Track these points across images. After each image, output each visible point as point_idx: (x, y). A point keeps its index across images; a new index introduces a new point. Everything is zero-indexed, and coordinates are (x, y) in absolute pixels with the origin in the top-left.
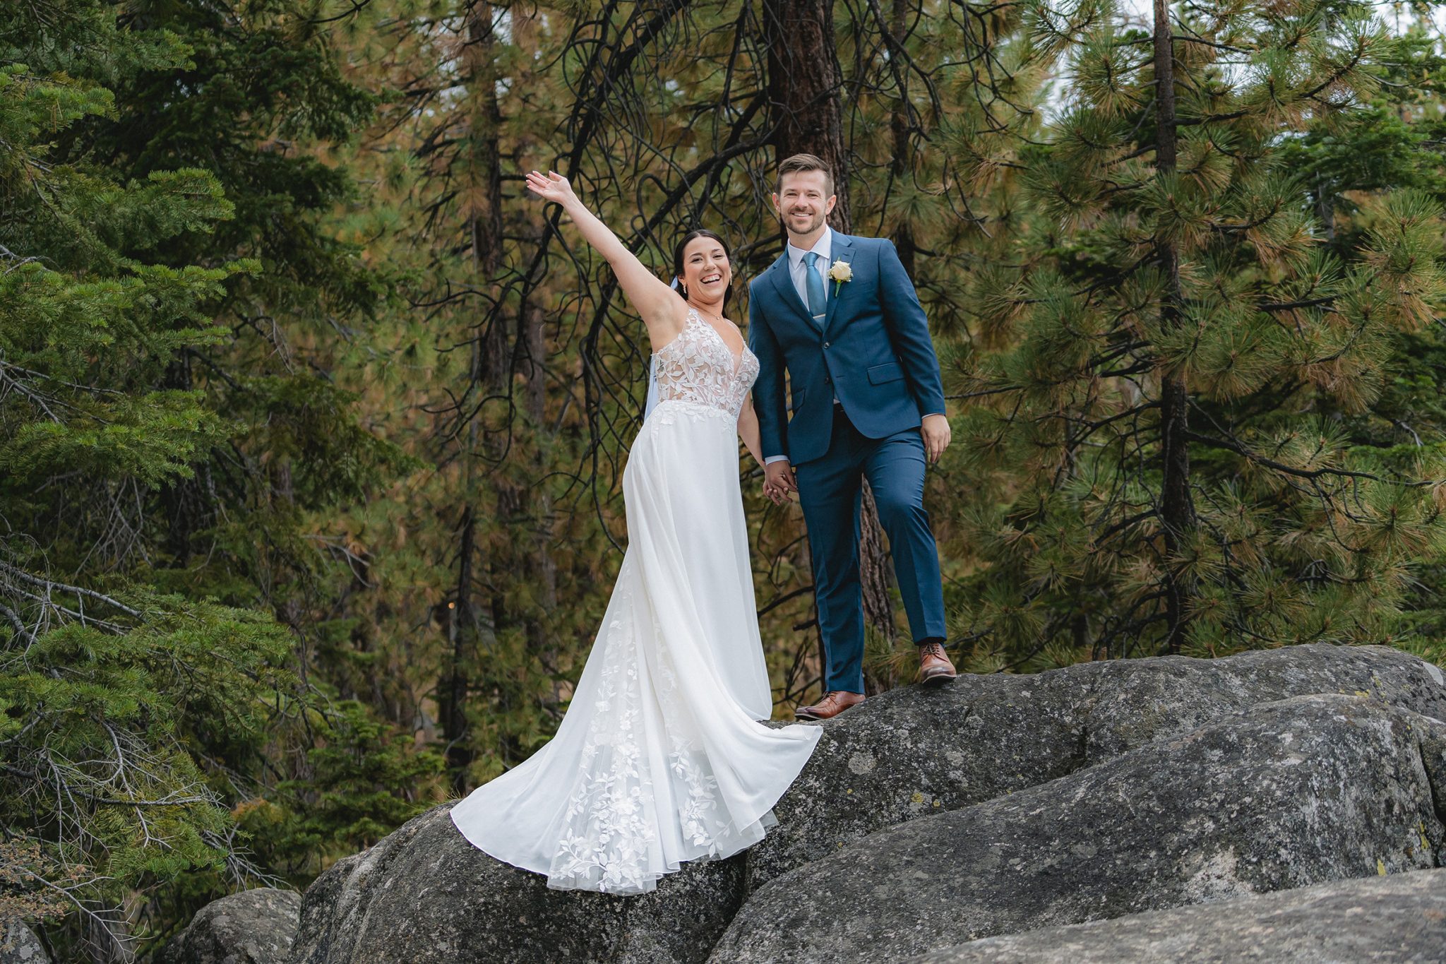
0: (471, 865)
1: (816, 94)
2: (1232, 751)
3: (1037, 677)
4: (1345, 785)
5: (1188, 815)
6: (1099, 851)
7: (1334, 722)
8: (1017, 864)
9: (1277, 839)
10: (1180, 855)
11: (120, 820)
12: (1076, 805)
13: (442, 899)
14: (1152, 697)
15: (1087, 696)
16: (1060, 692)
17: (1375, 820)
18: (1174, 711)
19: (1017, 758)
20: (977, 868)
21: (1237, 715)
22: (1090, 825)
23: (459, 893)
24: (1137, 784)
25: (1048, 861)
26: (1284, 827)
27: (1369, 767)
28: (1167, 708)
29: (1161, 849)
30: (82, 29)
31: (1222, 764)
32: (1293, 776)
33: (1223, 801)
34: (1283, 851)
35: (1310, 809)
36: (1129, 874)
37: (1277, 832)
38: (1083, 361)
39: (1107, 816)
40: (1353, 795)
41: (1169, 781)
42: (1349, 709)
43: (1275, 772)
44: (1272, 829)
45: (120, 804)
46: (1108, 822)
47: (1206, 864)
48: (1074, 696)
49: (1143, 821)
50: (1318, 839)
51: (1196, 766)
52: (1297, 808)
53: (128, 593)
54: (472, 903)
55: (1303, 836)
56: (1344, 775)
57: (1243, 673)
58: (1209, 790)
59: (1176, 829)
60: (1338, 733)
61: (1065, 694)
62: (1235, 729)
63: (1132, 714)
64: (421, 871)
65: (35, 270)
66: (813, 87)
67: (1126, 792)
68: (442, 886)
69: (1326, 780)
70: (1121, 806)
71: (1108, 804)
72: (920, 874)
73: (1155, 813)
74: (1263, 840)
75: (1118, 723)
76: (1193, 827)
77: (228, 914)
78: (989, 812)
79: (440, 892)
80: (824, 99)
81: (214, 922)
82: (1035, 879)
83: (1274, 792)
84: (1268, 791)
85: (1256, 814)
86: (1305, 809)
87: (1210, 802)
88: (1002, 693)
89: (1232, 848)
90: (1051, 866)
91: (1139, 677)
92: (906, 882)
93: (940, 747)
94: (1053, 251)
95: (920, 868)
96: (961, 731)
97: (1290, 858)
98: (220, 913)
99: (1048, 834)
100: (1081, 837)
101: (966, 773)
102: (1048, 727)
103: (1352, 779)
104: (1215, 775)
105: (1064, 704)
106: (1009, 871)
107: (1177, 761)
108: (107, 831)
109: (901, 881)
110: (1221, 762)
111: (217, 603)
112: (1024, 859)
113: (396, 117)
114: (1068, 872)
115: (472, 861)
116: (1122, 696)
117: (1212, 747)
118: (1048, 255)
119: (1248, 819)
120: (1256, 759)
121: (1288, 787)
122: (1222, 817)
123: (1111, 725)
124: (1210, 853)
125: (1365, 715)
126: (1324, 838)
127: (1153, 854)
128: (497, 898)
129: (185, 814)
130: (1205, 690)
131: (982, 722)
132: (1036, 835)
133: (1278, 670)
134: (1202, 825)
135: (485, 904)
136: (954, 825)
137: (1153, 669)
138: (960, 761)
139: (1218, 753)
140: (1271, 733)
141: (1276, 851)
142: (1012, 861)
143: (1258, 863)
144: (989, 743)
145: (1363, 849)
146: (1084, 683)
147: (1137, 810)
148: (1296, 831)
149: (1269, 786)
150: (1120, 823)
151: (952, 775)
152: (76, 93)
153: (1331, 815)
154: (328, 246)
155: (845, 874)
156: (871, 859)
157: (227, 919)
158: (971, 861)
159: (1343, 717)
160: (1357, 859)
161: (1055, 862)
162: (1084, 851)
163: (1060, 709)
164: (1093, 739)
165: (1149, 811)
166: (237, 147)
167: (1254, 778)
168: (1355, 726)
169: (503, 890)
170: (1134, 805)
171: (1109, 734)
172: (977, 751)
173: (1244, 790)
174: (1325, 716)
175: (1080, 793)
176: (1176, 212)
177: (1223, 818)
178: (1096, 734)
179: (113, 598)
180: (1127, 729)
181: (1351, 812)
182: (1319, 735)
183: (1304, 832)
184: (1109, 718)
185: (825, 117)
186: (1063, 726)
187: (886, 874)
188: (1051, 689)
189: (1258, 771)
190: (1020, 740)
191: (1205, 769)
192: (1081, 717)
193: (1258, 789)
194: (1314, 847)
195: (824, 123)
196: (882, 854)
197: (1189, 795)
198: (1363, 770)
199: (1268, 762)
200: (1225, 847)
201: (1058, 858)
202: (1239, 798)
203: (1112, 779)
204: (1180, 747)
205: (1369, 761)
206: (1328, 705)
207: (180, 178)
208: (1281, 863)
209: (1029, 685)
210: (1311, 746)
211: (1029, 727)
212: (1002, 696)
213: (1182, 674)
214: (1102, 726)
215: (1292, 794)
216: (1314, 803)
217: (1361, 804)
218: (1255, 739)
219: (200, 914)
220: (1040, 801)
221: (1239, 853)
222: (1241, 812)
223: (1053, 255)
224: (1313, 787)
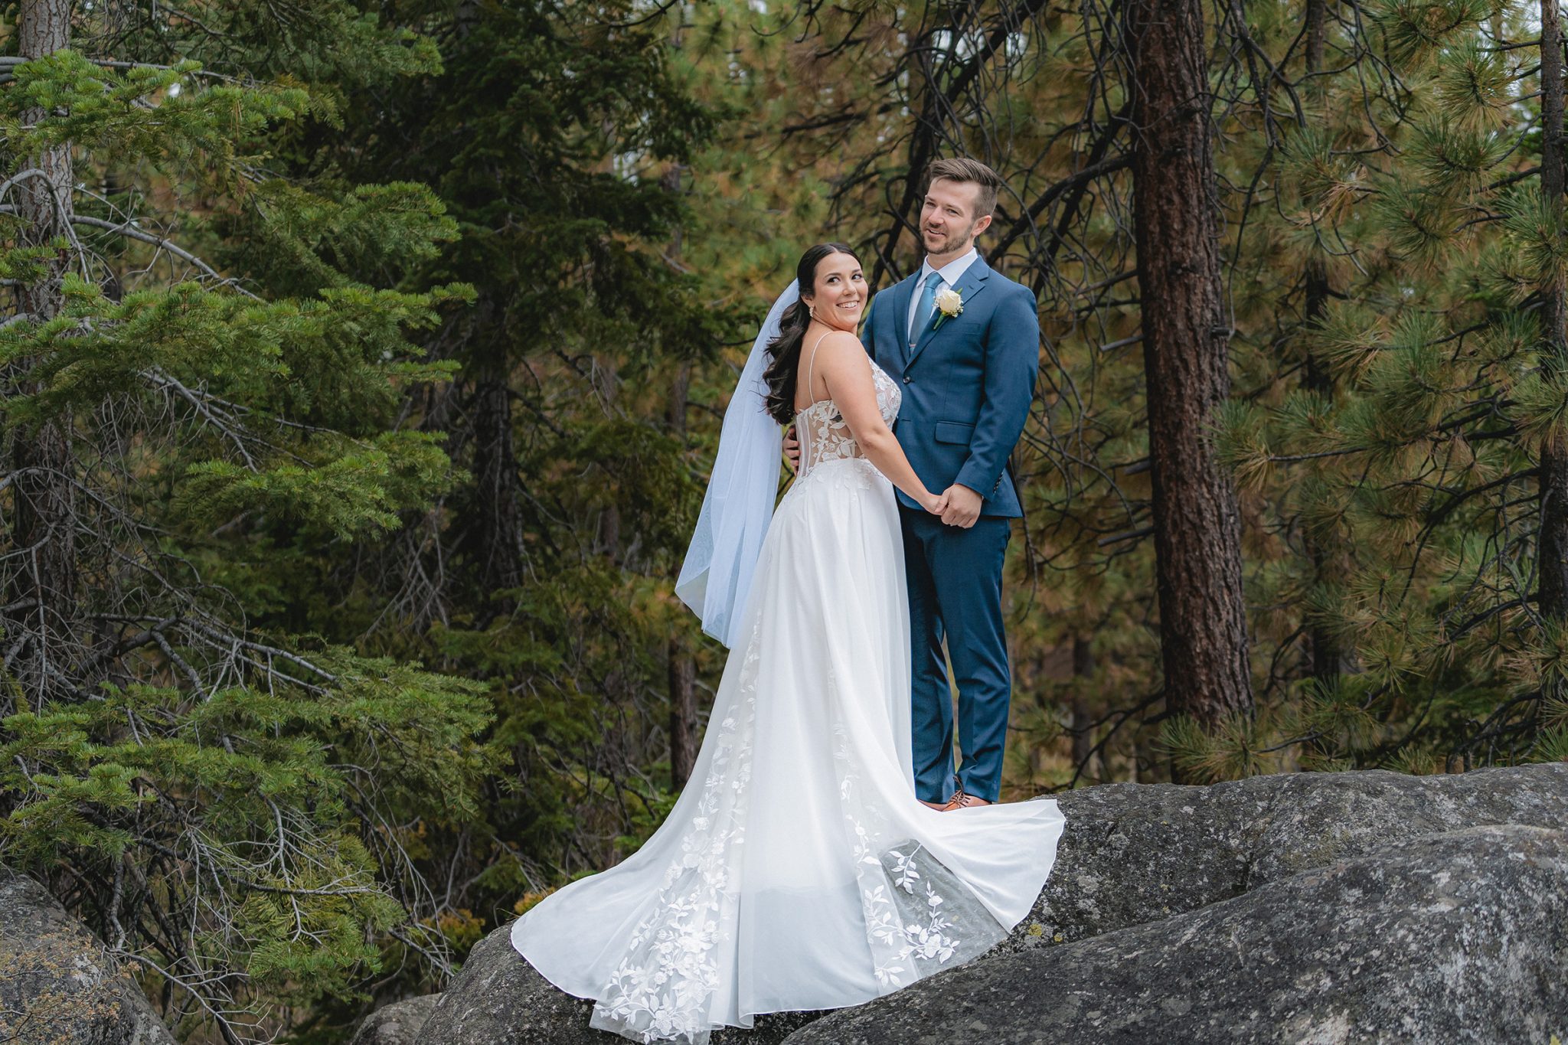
0: (521, 984)
1: (1178, 109)
2: (1374, 891)
3: (1205, 790)
4: (1510, 941)
5: (1303, 970)
6: (1193, 1007)
7: (1508, 861)
8: (1096, 1018)
9: (1403, 1004)
10: (1284, 1018)
11: (272, 909)
12: (1180, 949)
13: (486, 1023)
14: (1334, 820)
15: (1262, 815)
16: (1229, 808)
17: (1552, 986)
18: (1359, 838)
19: (1165, 887)
20: (1047, 1020)
21: (1396, 847)
22: (1190, 976)
23: (504, 1016)
24: (1254, 927)
25: (1133, 1017)
26: (1413, 990)
27: (1549, 919)
28: (1351, 833)
29: (1265, 1009)
30: (320, 28)
31: (1360, 907)
32: (1436, 926)
33: (1347, 953)
34: (1407, 1020)
35: (1454, 969)
36: (1223, 1038)
37: (1403, 996)
38: (1435, 418)
39: (1211, 964)
40: (1521, 953)
41: (1290, 925)
42: (1533, 845)
43: (1416, 920)
44: (1398, 991)
45: (274, 891)
46: (1211, 973)
47: (1313, 1031)
48: (1245, 814)
49: (1251, 973)
50: (1461, 1006)
51: (1327, 908)
52: (1434, 967)
53: (326, 656)
54: (517, 1029)
55: (1438, 1001)
56: (1510, 927)
57: (1459, 795)
58: (1335, 938)
59: (1287, 985)
60: (1510, 876)
61: (1235, 812)
62: (1384, 864)
63: (1306, 839)
64: (471, 989)
65: (191, 290)
66: (1175, 101)
67: (1238, 937)
68: (487, 1007)
69: (1483, 933)
70: (1230, 954)
71: (1215, 950)
72: (978, 1025)
73: (1268, 964)
74: (1384, 1005)
75: (1289, 850)
76: (1307, 984)
77: (399, 1021)
78: (1079, 953)
79: (484, 1014)
80: (1188, 114)
81: (380, 1030)
82: (1113, 1038)
83: (1408, 945)
84: (1402, 944)
85: (1382, 971)
86: (1445, 969)
87: (1332, 954)
88: (1158, 807)
89: (1346, 1012)
90: (1135, 1023)
91: (1322, 794)
92: (959, 1033)
93: (1072, 869)
94: (1478, 295)
95: (980, 1017)
96: (1101, 851)
97: (1415, 1029)
98: (389, 1019)
99: (1141, 982)
100: (1175, 989)
101: (1099, 902)
102: (1210, 851)
103: (1521, 933)
104: (1344, 920)
105: (1233, 825)
106: (1085, 1027)
107: (1307, 901)
108: (256, 921)
109: (953, 1032)
110: (1357, 905)
111: (421, 669)
112: (1106, 1013)
113: (828, 143)
114: (1153, 1032)
115: (524, 980)
116: (1299, 817)
117: (1351, 885)
118: (1472, 300)
119: (1371, 978)
120: (1399, 903)
121: (1426, 939)
122: (1342, 973)
123: (1279, 852)
124: (1320, 1017)
125: (1553, 853)
126: (1469, 1006)
127: (1254, 1015)
128: (544, 1025)
129: (347, 907)
130: (1404, 814)
131: (1127, 842)
132: (1126, 983)
133: (1505, 793)
134: (1318, 981)
135: (530, 1030)
136: (1034, 968)
137: (1340, 786)
138: (1094, 888)
139: (1357, 892)
140: (1425, 871)
141: (1398, 1019)
142: (1091, 1014)
143: (1375, 1033)
144: (1132, 867)
145: (1529, 1021)
146: (1261, 800)
147: (1246, 958)
148: (1428, 996)
149: (1405, 937)
150: (1220, 976)
151: (1081, 904)
152: (259, 93)
153: (1483, 976)
154: (663, 279)
155: (889, 1020)
156: (926, 1003)
157: (397, 1026)
158: (1041, 1012)
159: (1521, 856)
160: (1518, 1034)
161: (1140, 1018)
162: (1176, 1006)
163: (1226, 830)
164: (1256, 869)
165: (1261, 960)
166: (568, 168)
167: (1389, 927)
168: (1535, 867)
169: (551, 1016)
170: (1245, 952)
171: (1275, 863)
172: (1116, 877)
173: (1374, 941)
174: (1499, 851)
175: (1189, 934)
176: (1548, 246)
177: (1344, 975)
178: (1260, 862)
179: (308, 661)
180: (1299, 858)
181: (1515, 973)
182: (1483, 876)
183: (1440, 997)
184: (1278, 844)
185: (1189, 136)
186: (1227, 851)
187: (938, 1022)
188: (1220, 805)
189: (1396, 918)
190: (1172, 865)
191: (1335, 912)
192: (1250, 842)
193: (1390, 940)
194: (1453, 1016)
195: (1189, 143)
196: (940, 997)
197: (1310, 944)
198: (1539, 922)
199: (1412, 908)
200: (1338, 1011)
201: (1144, 1014)
202: (1366, 950)
203: (1227, 919)
204: (1316, 883)
205: (1550, 911)
206: (1506, 838)
207: (392, 193)
208: (1404, 1035)
209: (1193, 800)
210: (1470, 889)
211: (1186, 851)
212: (1158, 810)
213: (1378, 793)
214: (1268, 853)
215: (1429, 949)
216: (1461, 961)
217: (1531, 965)
218: (1405, 878)
219: (369, 1020)
220: (1141, 941)
221: (1354, 1020)
222: (1365, 968)
223: (1477, 300)
224: (1461, 941)
